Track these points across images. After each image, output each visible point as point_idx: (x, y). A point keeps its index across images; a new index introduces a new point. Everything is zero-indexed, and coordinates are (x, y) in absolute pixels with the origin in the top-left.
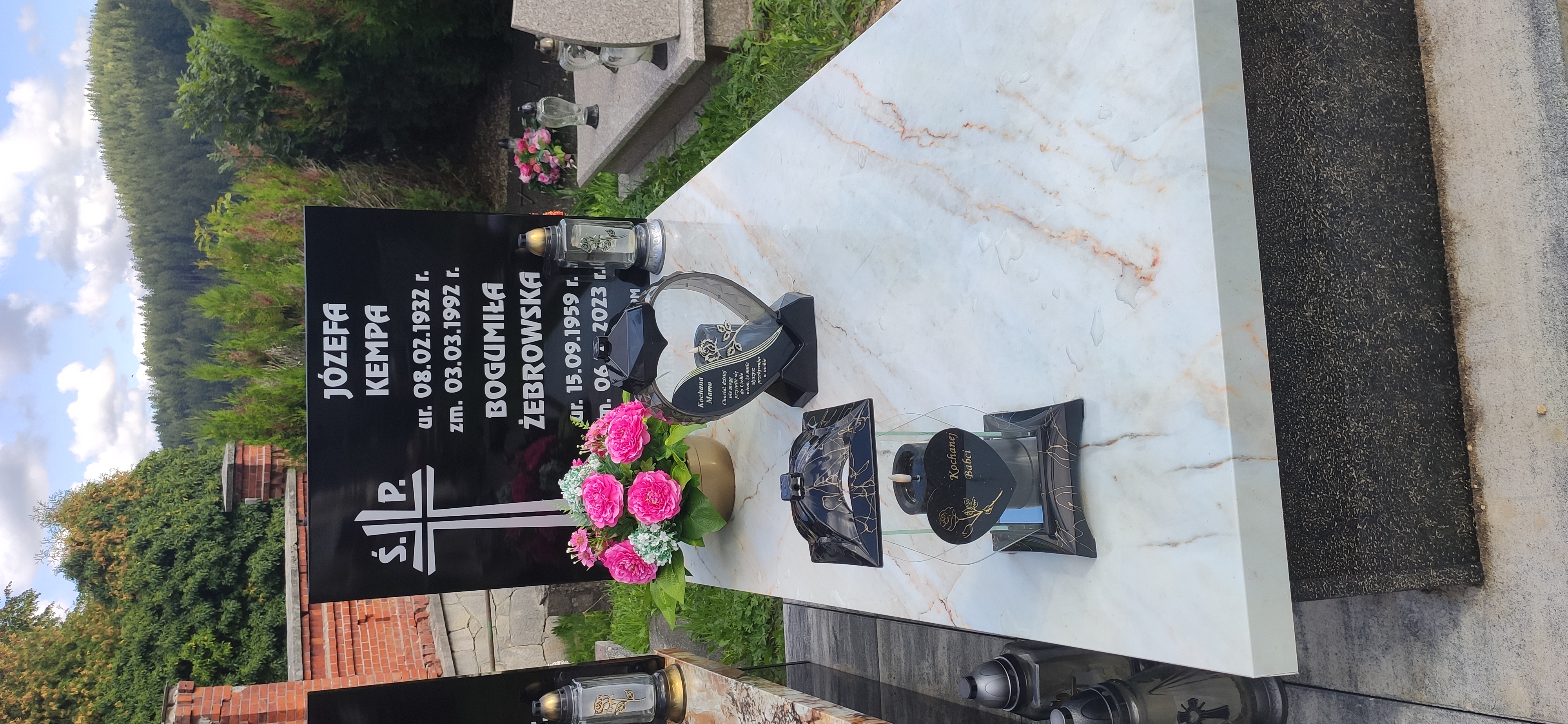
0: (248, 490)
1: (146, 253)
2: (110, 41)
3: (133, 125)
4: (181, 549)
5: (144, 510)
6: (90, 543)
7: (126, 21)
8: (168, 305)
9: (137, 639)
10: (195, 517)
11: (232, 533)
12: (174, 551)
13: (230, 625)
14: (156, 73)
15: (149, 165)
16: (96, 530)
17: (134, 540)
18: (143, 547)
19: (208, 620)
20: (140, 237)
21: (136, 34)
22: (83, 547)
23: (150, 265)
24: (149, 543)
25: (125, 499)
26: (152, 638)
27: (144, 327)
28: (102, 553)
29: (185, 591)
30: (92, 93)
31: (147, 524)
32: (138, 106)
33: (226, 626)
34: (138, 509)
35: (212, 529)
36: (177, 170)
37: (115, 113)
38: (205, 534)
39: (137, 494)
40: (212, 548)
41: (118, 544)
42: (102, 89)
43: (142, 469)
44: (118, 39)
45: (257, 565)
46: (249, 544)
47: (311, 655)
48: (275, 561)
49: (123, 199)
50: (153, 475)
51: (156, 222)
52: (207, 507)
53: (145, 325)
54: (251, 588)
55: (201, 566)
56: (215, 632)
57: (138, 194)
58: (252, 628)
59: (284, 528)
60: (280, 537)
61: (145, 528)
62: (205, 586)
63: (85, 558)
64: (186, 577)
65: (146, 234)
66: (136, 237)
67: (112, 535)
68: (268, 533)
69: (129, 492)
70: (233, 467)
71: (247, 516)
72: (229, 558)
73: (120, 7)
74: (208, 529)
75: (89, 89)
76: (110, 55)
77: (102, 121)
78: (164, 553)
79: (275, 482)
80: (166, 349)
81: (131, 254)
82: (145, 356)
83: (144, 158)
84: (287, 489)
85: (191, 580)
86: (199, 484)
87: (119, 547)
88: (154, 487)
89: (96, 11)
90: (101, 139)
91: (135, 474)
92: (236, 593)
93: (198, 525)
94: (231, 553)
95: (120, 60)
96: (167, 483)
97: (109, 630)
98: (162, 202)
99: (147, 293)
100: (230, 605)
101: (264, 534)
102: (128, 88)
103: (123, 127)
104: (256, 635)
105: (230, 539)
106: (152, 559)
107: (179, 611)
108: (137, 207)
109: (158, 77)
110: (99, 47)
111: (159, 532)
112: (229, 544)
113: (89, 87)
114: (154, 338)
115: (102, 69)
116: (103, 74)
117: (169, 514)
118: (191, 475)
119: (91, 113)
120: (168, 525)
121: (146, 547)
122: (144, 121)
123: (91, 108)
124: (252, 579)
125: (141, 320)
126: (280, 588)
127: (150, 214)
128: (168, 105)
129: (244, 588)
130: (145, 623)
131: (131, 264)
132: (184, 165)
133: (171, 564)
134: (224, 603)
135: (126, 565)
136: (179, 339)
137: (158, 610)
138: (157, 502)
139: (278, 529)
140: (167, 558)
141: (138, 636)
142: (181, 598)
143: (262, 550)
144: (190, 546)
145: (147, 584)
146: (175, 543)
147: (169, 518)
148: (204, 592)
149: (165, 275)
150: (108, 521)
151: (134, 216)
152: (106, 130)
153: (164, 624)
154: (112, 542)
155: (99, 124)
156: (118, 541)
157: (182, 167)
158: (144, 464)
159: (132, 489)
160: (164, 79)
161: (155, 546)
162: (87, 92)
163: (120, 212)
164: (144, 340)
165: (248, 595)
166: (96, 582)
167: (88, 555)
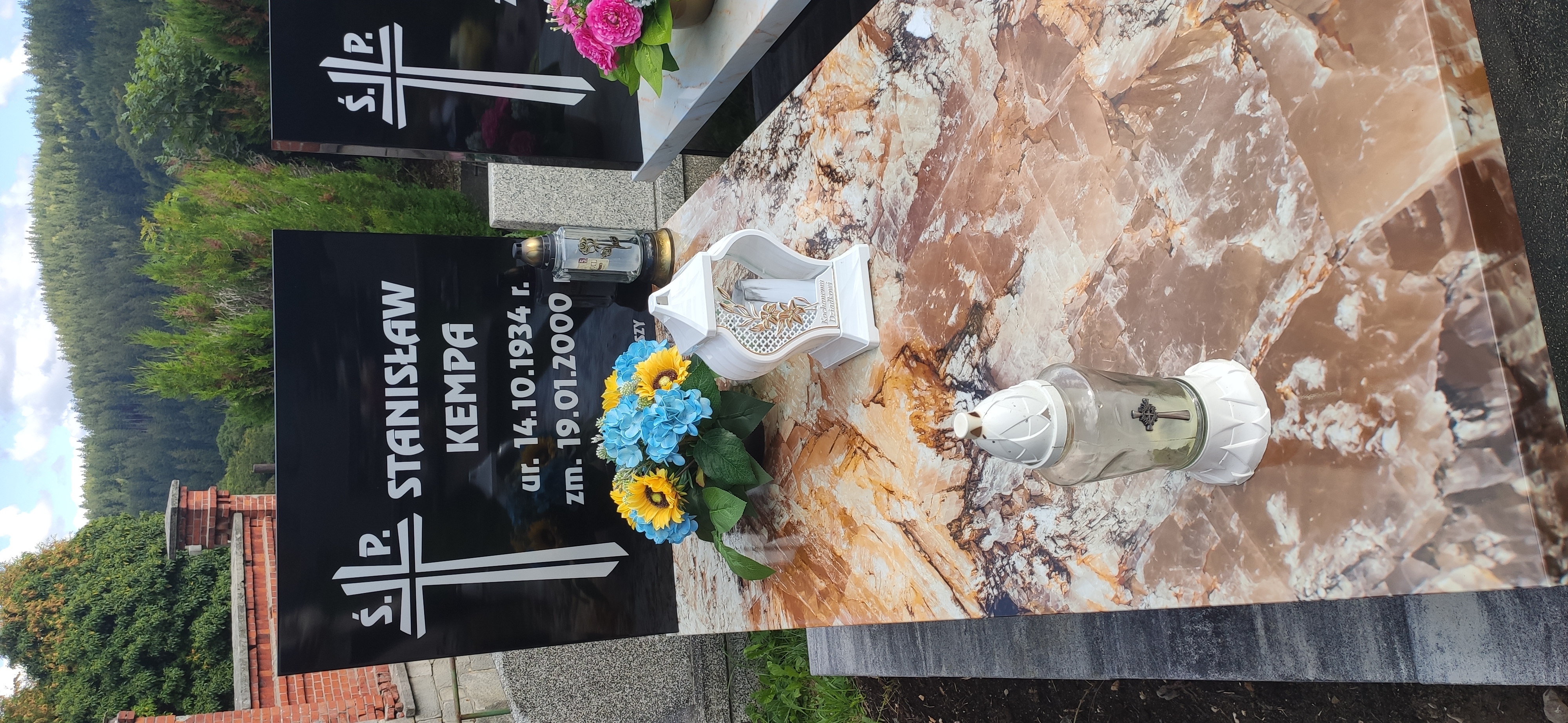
0: (193, 536)
1: (86, 393)
2: (54, 184)
3: (74, 265)
4: (122, 614)
5: (82, 577)
6: (24, 613)
7: (70, 164)
8: (107, 446)
9: (73, 713)
10: (136, 581)
11: (175, 597)
12: (115, 616)
13: (173, 694)
14: (99, 213)
15: (91, 305)
16: (30, 600)
17: (71, 607)
18: (81, 613)
19: (149, 689)
20: (80, 378)
21: (79, 175)
22: (17, 619)
23: (90, 406)
24: (88, 609)
25: (62, 566)
26: (89, 711)
27: (83, 469)
28: (37, 623)
29: (125, 658)
30: (34, 235)
31: (85, 590)
32: (80, 246)
33: (167, 694)
34: (76, 576)
35: (154, 593)
36: (120, 308)
37: (57, 255)
38: (146, 598)
39: (75, 561)
40: (154, 612)
41: (54, 613)
42: (43, 232)
43: (81, 536)
44: (61, 182)
45: (201, 629)
46: (192, 609)
47: (260, 687)
48: (220, 624)
49: (63, 340)
50: (93, 542)
51: (97, 362)
52: (148, 570)
53: (84, 467)
54: (195, 654)
55: (142, 631)
56: (157, 702)
57: (79, 334)
58: (195, 697)
59: (229, 591)
60: (226, 599)
61: (83, 594)
62: (146, 652)
63: (18, 630)
64: (126, 644)
65: (86, 374)
66: (77, 377)
67: (48, 604)
68: (213, 596)
69: (66, 559)
70: (177, 511)
71: (191, 580)
72: (172, 624)
73: (63, 150)
74: (150, 594)
75: (30, 232)
76: (53, 197)
77: (43, 264)
78: (103, 619)
79: (220, 527)
80: (105, 491)
81: (71, 395)
82: (83, 499)
83: (85, 298)
84: (234, 532)
85: (131, 647)
86: (142, 549)
87: (55, 616)
88: (93, 554)
89: (40, 155)
90: (42, 281)
91: (74, 541)
92: (178, 661)
93: (139, 589)
94: (173, 618)
95: (63, 202)
96: (106, 548)
97: (43, 708)
98: (104, 341)
99: (87, 434)
100: (173, 673)
101: (209, 598)
102: (71, 229)
103: (65, 268)
104: (199, 704)
105: (173, 604)
106: (90, 626)
107: (120, 681)
108: (78, 347)
109: (101, 217)
110: (42, 190)
111: (99, 597)
112: (172, 608)
113: (31, 230)
114: (93, 479)
115: (44, 212)
116: (45, 217)
117: (108, 578)
118: (133, 539)
119: (33, 255)
120: (108, 591)
121: (84, 614)
122: (87, 262)
123: (33, 251)
124: (196, 645)
125: (81, 462)
126: (226, 652)
127: (91, 353)
128: (111, 244)
129: (188, 655)
130: (83, 696)
131: (71, 405)
132: (127, 304)
133: (111, 632)
134: (166, 671)
135: (63, 635)
136: (119, 480)
137: (96, 681)
138: (96, 567)
139: (223, 592)
140: (106, 625)
141: (73, 710)
142: (120, 666)
143: (207, 614)
144: (130, 611)
145: (84, 653)
146: (115, 607)
147: (110, 583)
148: (144, 660)
149: (106, 415)
150: (44, 590)
151: (75, 357)
152: (48, 271)
153: (102, 696)
154: (49, 612)
155: (40, 266)
156: (55, 609)
157: (125, 305)
158: (83, 532)
159: (70, 556)
160: (107, 220)
161: (94, 613)
162: (29, 235)
163: (60, 354)
164: (83, 482)
165: (191, 662)
166: (29, 655)
167: (21, 627)
